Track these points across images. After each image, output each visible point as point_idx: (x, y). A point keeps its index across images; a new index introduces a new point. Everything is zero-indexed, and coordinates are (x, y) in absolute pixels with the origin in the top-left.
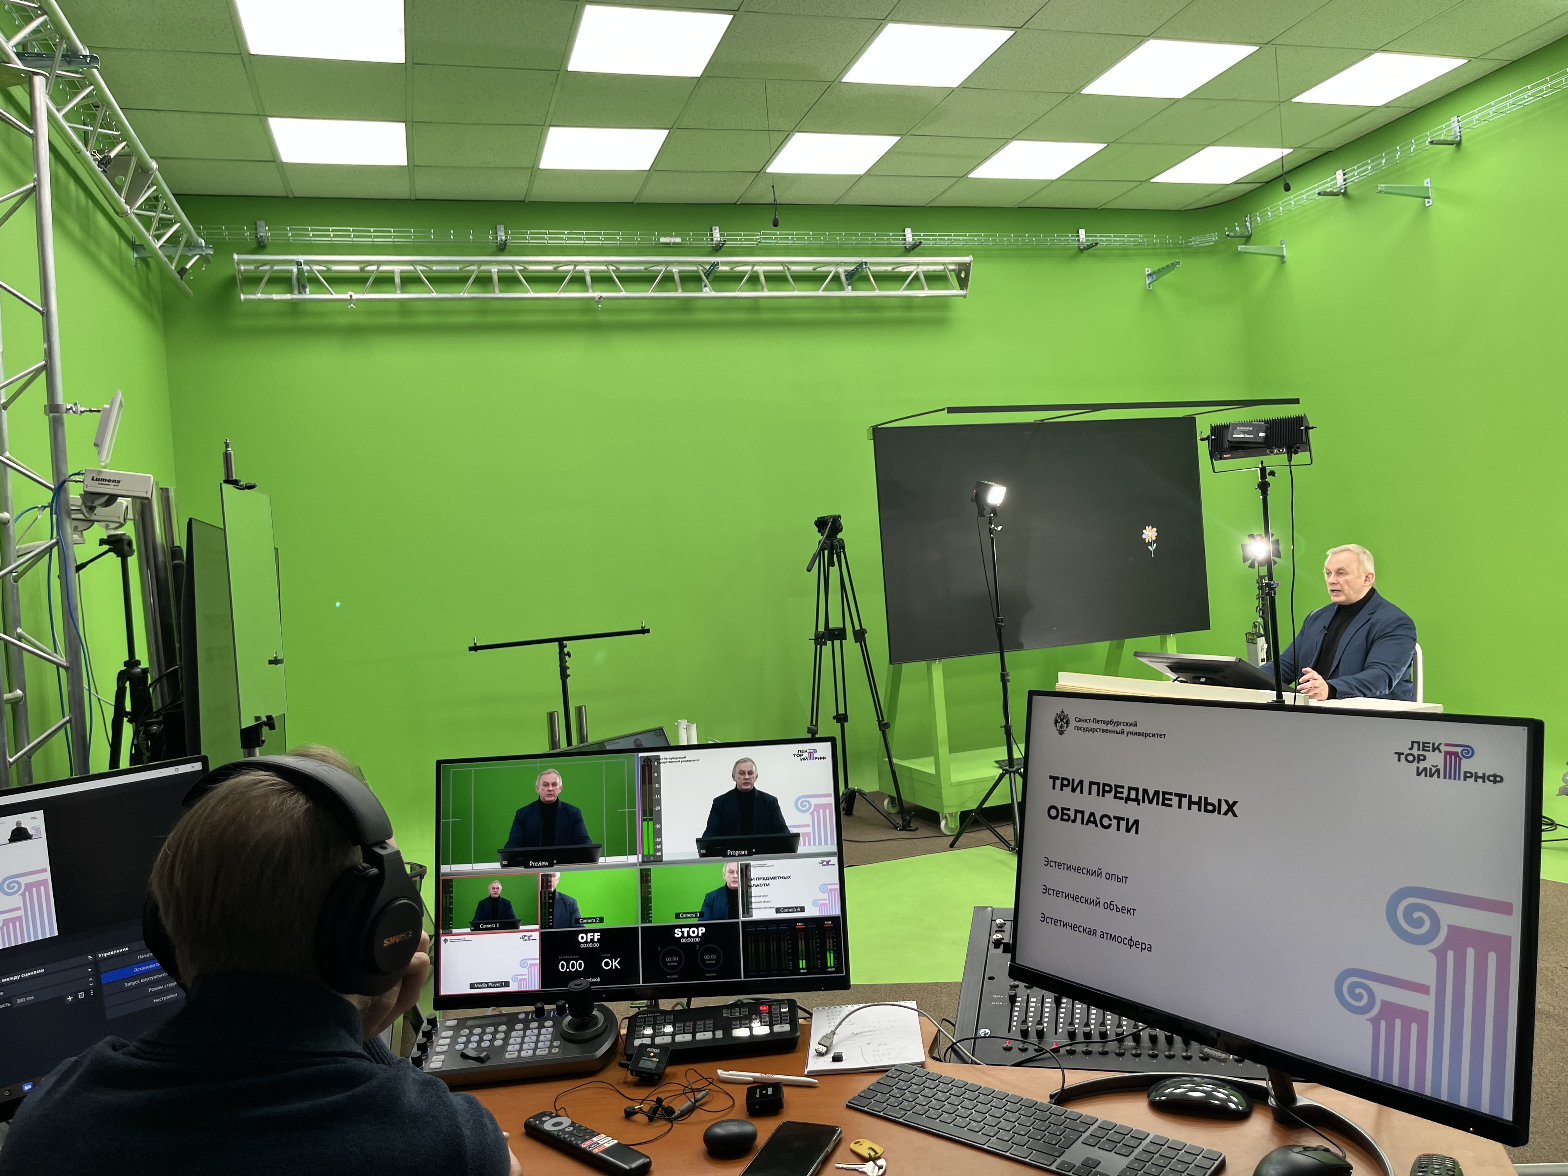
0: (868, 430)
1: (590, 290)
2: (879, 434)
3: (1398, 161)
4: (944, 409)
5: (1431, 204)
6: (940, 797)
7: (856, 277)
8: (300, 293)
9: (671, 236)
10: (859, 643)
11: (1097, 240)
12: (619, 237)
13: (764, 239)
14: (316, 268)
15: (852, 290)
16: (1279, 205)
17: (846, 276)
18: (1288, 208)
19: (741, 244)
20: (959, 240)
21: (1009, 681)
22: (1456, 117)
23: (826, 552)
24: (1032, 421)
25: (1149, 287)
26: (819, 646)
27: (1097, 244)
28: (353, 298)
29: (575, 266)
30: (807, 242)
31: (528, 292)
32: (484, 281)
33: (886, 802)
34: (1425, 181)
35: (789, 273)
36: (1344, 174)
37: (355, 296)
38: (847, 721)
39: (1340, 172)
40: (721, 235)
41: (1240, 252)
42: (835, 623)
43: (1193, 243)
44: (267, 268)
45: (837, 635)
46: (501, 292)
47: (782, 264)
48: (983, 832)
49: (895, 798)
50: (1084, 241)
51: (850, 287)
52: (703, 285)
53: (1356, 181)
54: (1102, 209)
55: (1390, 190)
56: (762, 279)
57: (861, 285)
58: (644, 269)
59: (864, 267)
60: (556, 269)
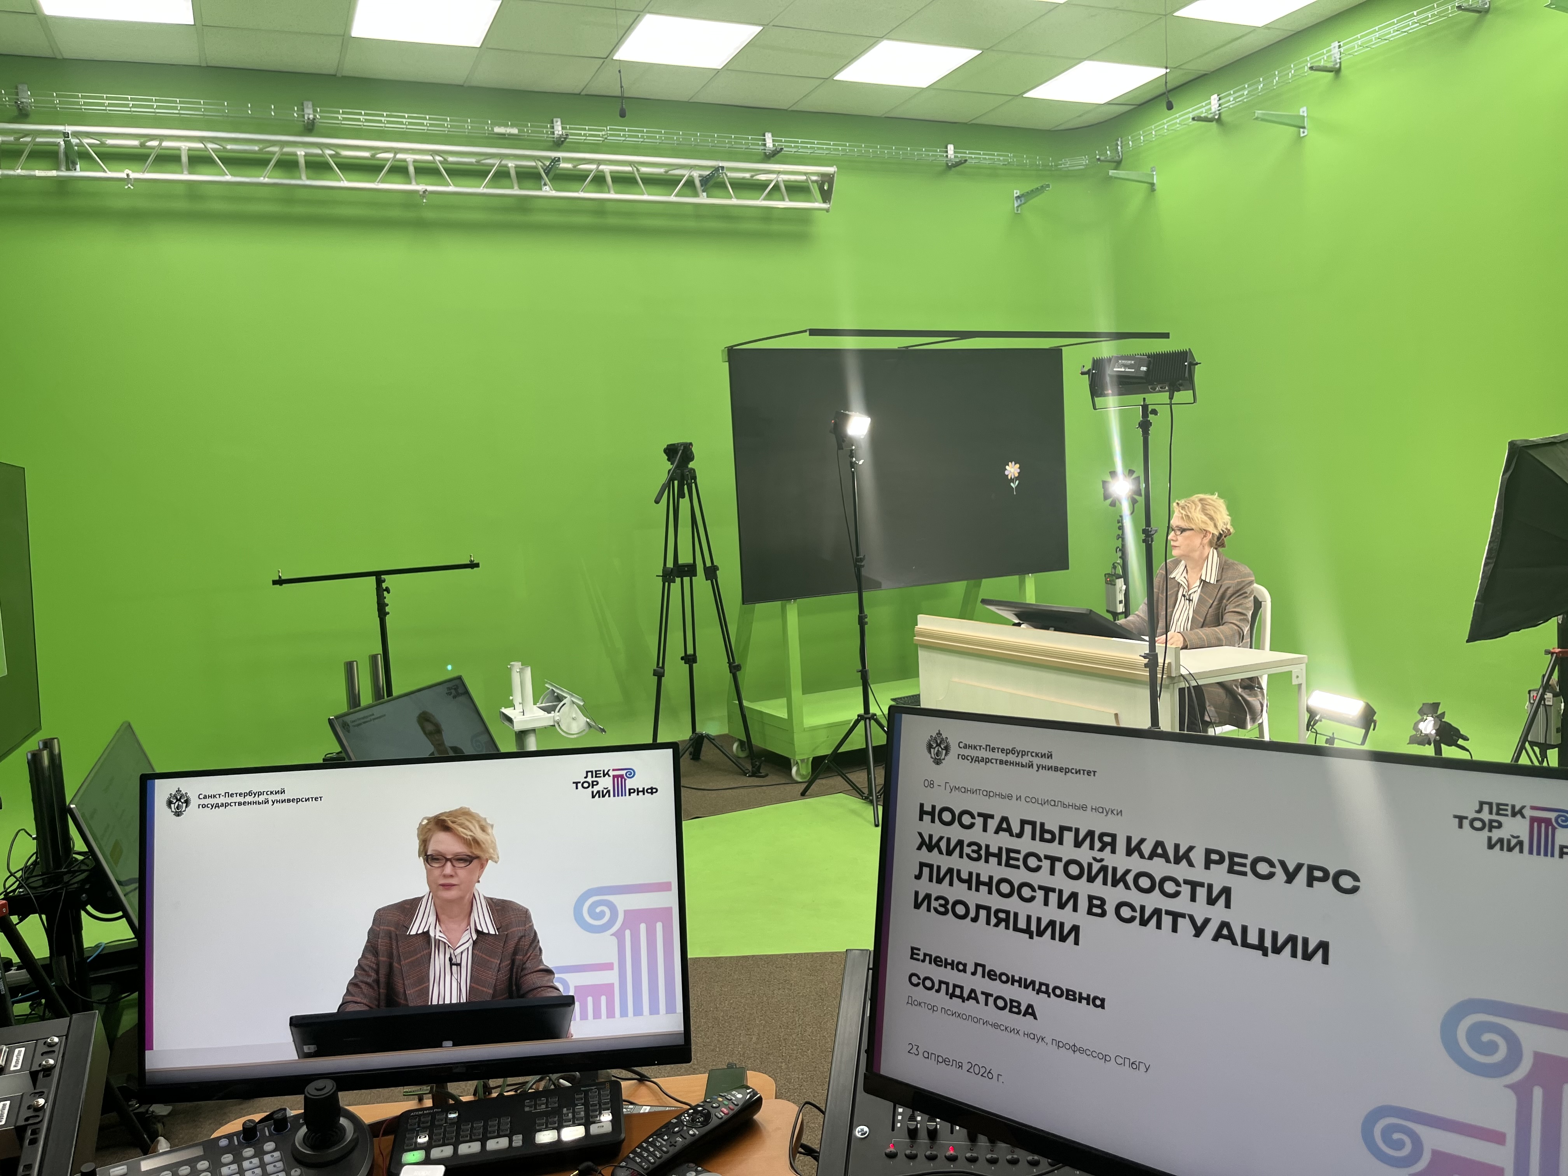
0: (723, 351)
1: (414, 182)
2: (734, 355)
3: (1275, 88)
4: (805, 331)
5: (1306, 134)
6: (792, 742)
7: (711, 183)
8: (68, 169)
9: (506, 126)
10: (710, 581)
11: (966, 157)
12: (447, 124)
13: (611, 135)
14: (86, 141)
15: (707, 197)
16: (1152, 129)
17: (700, 181)
18: (1161, 132)
19: (585, 140)
20: (822, 149)
21: (866, 623)
22: (1337, 42)
23: (676, 482)
24: (896, 347)
25: (1017, 211)
26: (667, 584)
27: (966, 161)
28: (131, 177)
29: (396, 154)
30: (658, 141)
31: (340, 180)
32: (288, 165)
33: (735, 746)
34: (1301, 110)
35: (638, 174)
36: (1220, 99)
37: (133, 175)
38: (696, 662)
39: (1215, 96)
40: (563, 128)
41: (1111, 177)
42: (685, 558)
43: (1063, 166)
44: (28, 139)
45: (687, 571)
46: (308, 178)
47: (630, 163)
48: (835, 777)
49: (745, 742)
50: (953, 157)
51: (705, 194)
52: (543, 183)
53: (1231, 106)
54: (972, 124)
55: (1266, 117)
56: (609, 179)
57: (716, 192)
58: (476, 162)
59: (721, 171)
60: (373, 156)
